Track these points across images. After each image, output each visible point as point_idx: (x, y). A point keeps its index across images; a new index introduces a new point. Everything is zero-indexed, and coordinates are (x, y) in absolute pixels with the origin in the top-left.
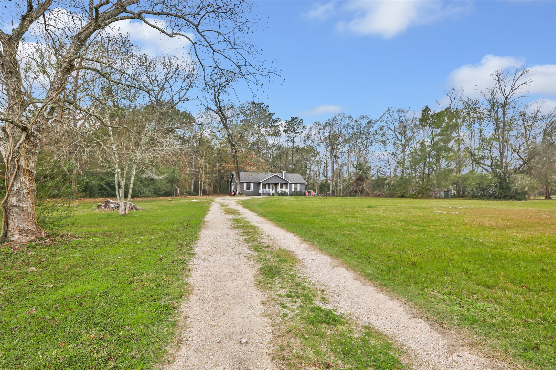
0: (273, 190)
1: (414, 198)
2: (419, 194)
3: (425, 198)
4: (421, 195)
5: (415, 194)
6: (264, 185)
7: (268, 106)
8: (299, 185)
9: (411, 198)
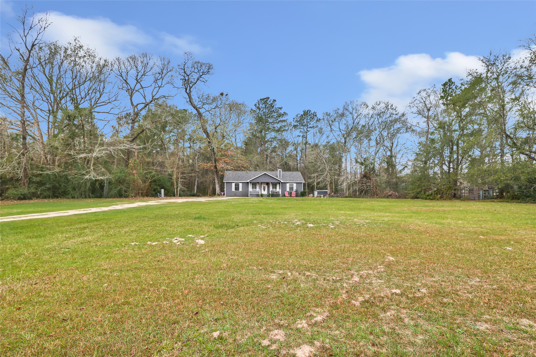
0: (264, 190)
1: (429, 199)
2: (437, 194)
3: (445, 199)
4: (439, 196)
5: (432, 194)
6: (254, 185)
7: (275, 101)
8: (295, 185)
9: (426, 199)
